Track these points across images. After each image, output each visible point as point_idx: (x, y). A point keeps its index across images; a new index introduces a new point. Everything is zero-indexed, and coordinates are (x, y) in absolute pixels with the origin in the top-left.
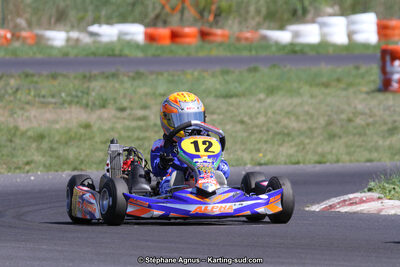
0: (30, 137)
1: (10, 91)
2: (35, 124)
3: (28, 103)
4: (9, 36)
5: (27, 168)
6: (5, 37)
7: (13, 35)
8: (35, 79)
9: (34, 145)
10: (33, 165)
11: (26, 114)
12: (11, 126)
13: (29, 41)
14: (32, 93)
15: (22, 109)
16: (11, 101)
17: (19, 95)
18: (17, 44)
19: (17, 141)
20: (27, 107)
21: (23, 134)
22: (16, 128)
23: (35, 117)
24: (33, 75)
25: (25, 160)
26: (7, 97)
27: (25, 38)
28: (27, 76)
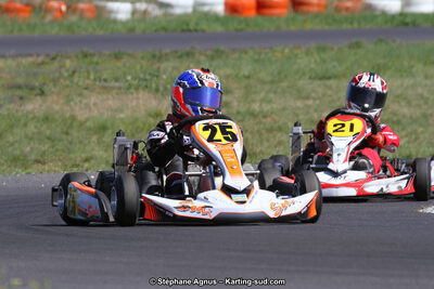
0: (89, 129)
1: (66, 74)
2: (95, 113)
3: (86, 89)
4: (64, 8)
5: (86, 165)
6: (61, 11)
7: (68, 8)
8: (95, 59)
9: (94, 138)
10: (93, 162)
11: (85, 101)
12: (68, 115)
13: (88, 14)
14: (92, 77)
15: (80, 95)
16: (67, 86)
17: (76, 80)
18: (74, 18)
19: (74, 133)
20: (85, 92)
21: (81, 124)
22: (73, 118)
23: (94, 104)
24: (92, 55)
25: (83, 156)
26: (62, 80)
27: (82, 11)
28: (85, 56)
